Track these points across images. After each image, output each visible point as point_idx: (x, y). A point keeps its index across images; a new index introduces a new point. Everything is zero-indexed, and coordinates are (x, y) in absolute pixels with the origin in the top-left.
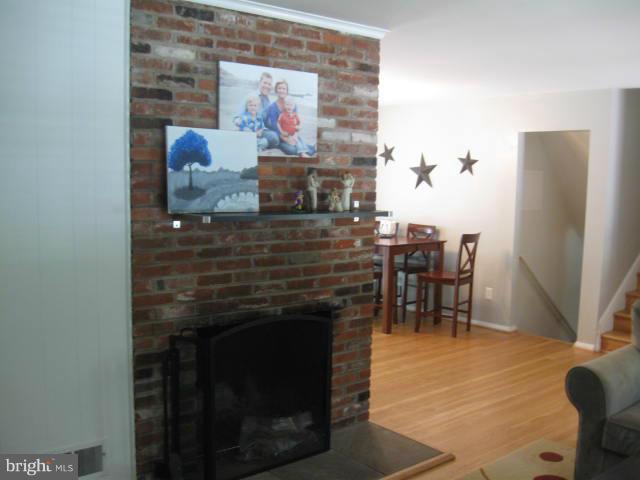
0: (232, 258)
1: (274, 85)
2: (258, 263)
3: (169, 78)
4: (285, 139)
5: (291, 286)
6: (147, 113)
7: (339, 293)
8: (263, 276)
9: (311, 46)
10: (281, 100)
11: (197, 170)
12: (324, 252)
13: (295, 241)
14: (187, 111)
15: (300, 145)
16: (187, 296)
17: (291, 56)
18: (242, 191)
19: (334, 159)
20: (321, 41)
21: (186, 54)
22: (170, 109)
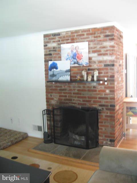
0: (67, 91)
1: (75, 47)
2: (74, 93)
3: (51, 51)
4: (79, 61)
5: (84, 101)
6: (47, 59)
7: (100, 106)
8: (75, 97)
9: (87, 34)
10: (77, 51)
11: (55, 71)
12: (94, 93)
13: (84, 89)
14: (55, 57)
15: (83, 62)
16: (56, 99)
17: (81, 39)
18: (65, 75)
19: (97, 65)
20: (91, 32)
21: (55, 45)
22: (51, 57)
